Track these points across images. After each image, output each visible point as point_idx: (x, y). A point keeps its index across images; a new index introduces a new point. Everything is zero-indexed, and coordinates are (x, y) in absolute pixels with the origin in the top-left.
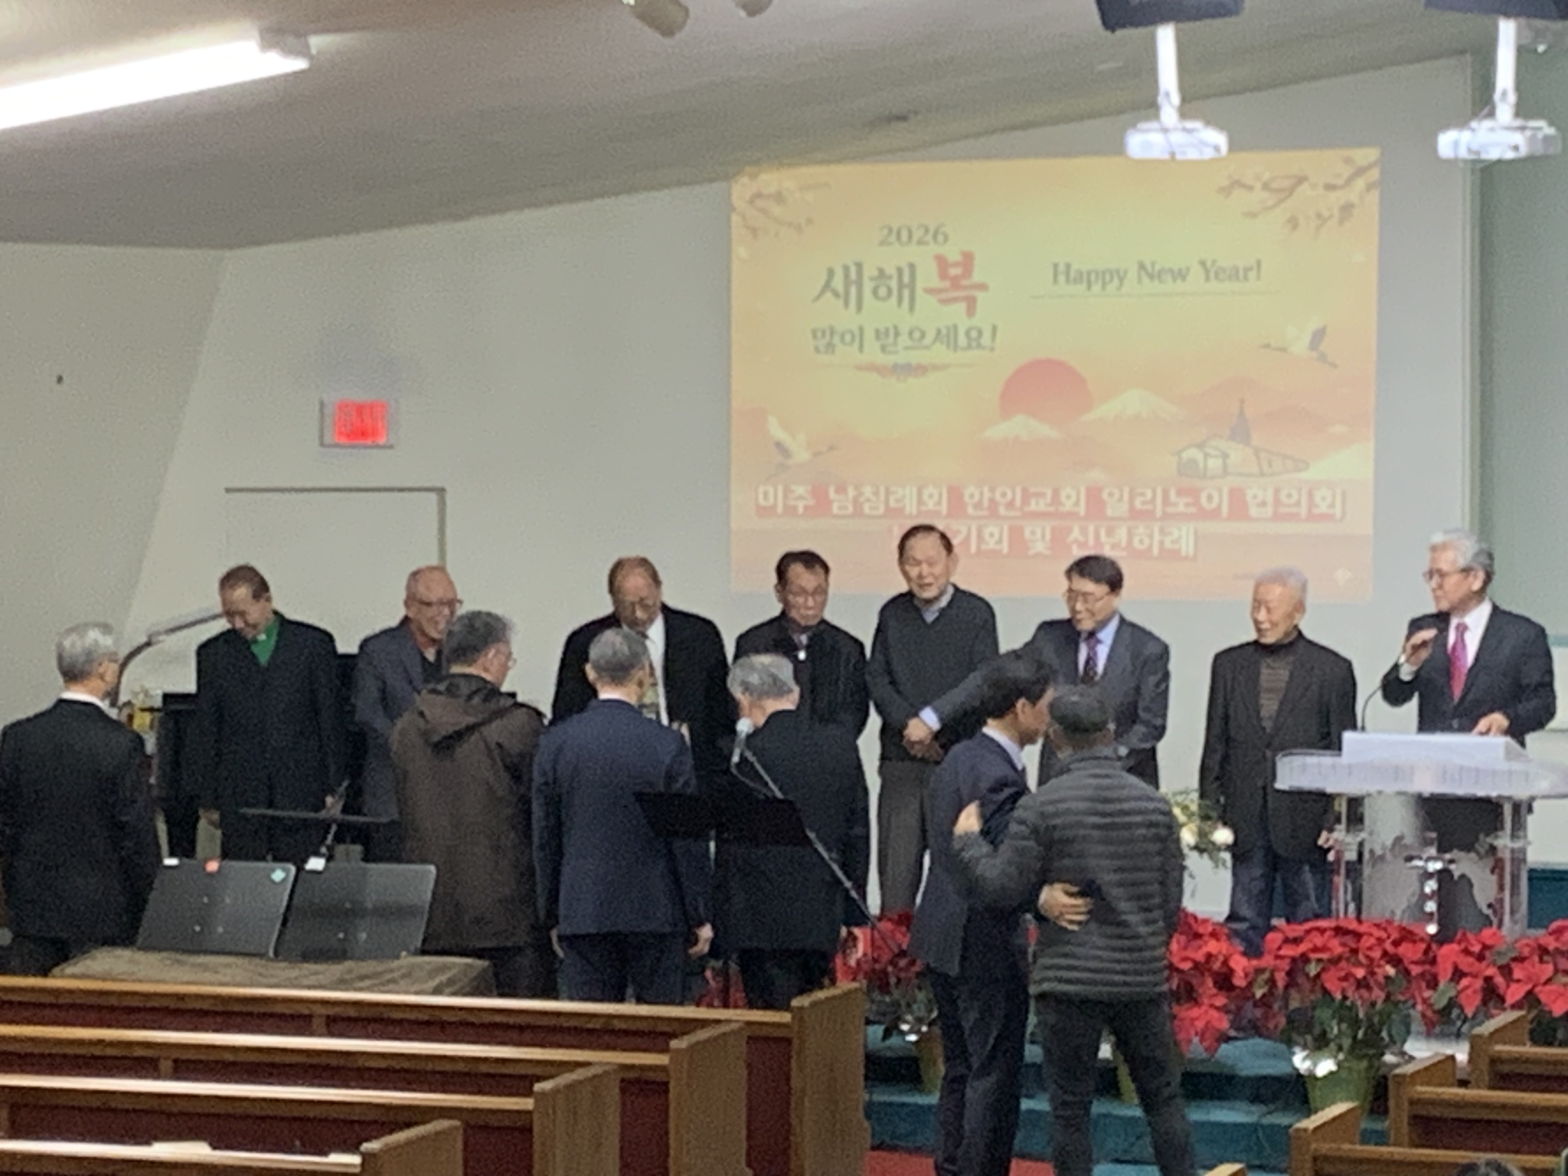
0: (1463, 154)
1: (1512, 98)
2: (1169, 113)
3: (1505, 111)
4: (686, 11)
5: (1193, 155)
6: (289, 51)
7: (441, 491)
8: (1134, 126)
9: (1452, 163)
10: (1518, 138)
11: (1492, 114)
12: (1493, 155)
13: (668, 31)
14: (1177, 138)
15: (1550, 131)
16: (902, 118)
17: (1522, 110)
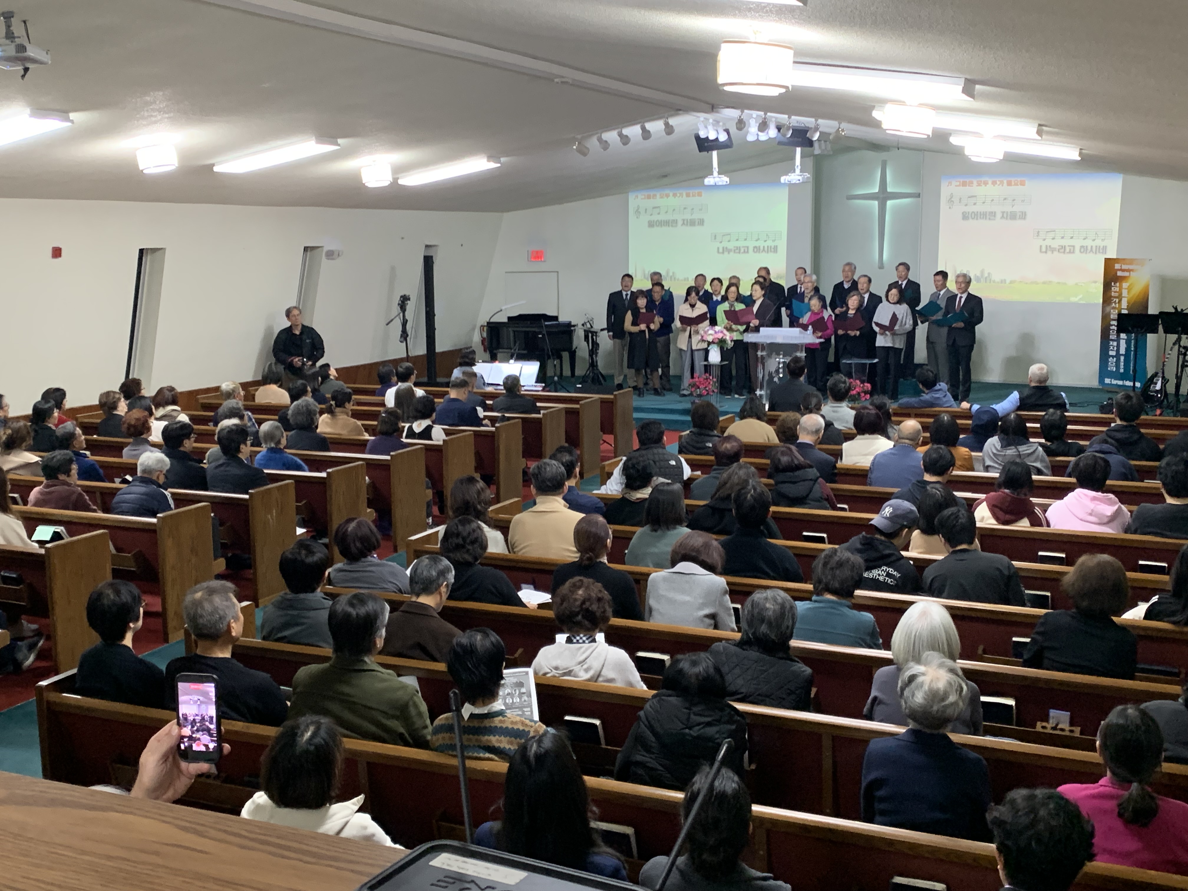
0: (787, 182)
1: (800, 167)
2: (715, 173)
3: (798, 171)
4: (588, 149)
5: (720, 184)
6: (495, 162)
7: (557, 272)
8: (707, 177)
9: (785, 184)
10: (800, 178)
11: (794, 172)
12: (794, 182)
13: (585, 154)
14: (717, 179)
15: (809, 175)
16: (665, 176)
17: (802, 171)
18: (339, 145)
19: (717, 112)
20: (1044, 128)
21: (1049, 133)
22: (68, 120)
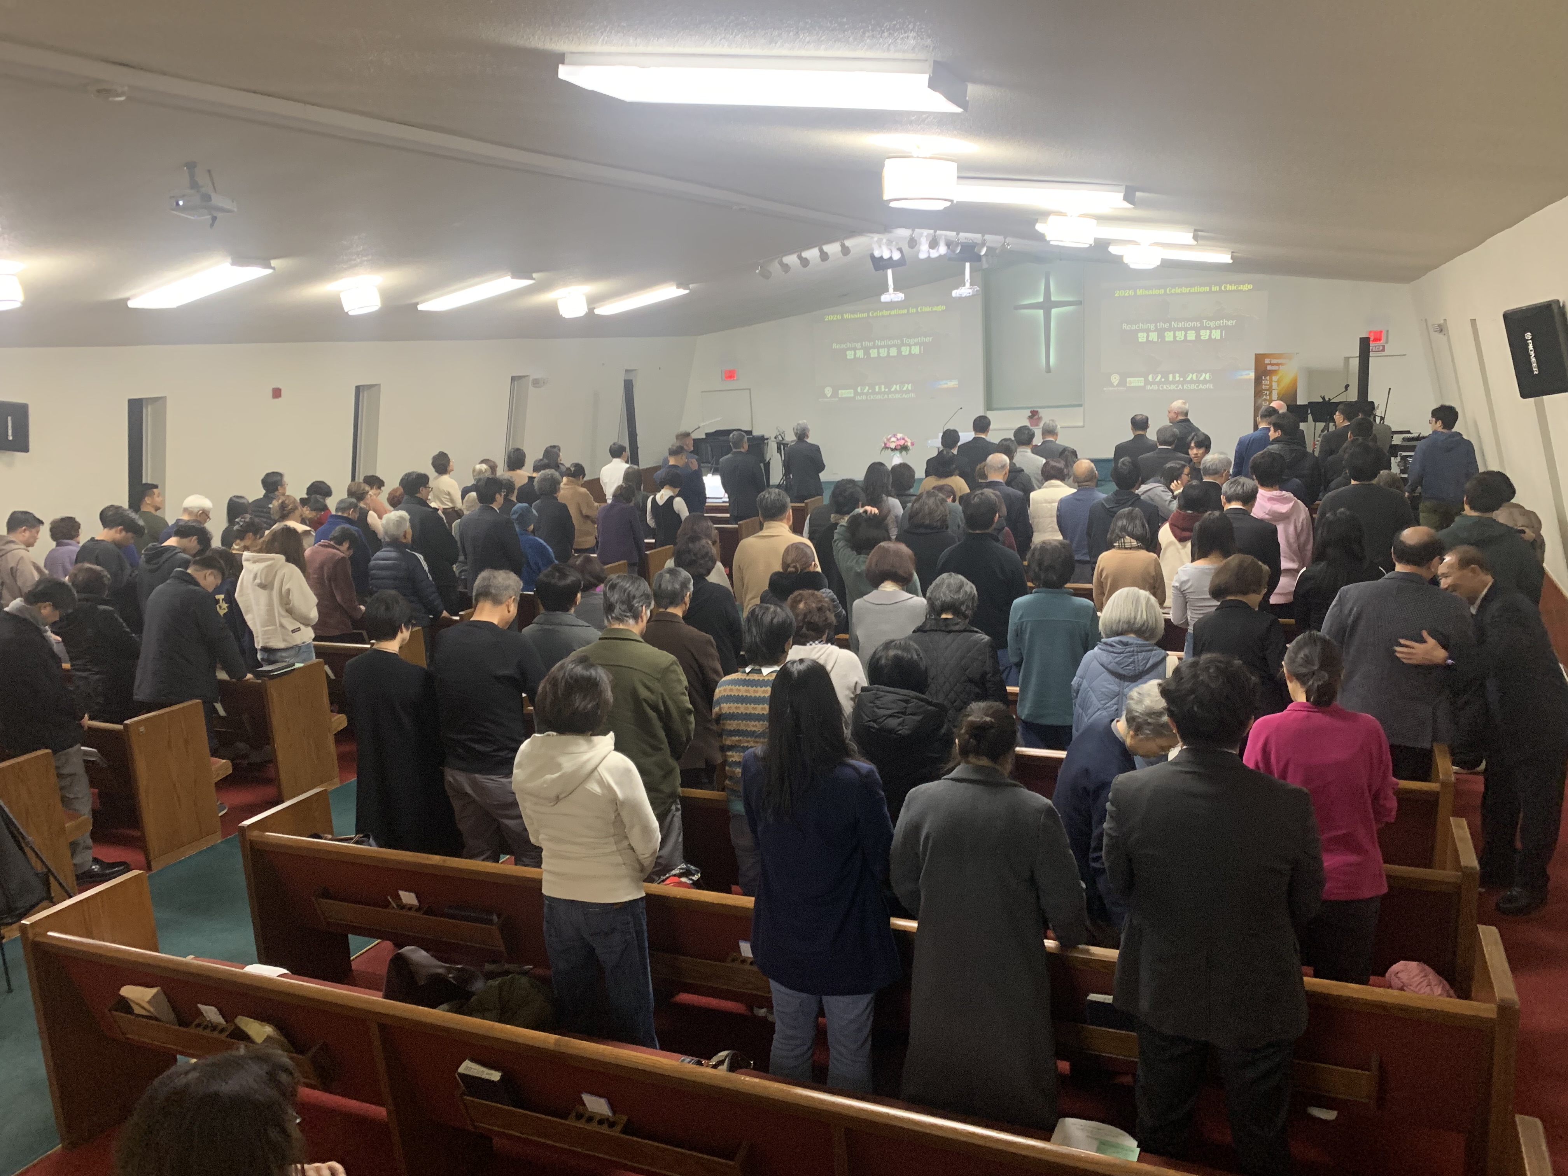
0: (958, 295)
1: (969, 281)
2: (891, 290)
4: (770, 272)
5: (896, 300)
6: (685, 289)
7: (750, 389)
8: (883, 293)
9: (956, 298)
10: (970, 291)
11: (965, 286)
12: (964, 295)
13: (767, 278)
14: (893, 296)
15: (978, 288)
16: (844, 295)
17: (972, 284)
18: (534, 279)
19: (890, 232)
20: (1200, 233)
21: (1204, 238)
22: (270, 267)
